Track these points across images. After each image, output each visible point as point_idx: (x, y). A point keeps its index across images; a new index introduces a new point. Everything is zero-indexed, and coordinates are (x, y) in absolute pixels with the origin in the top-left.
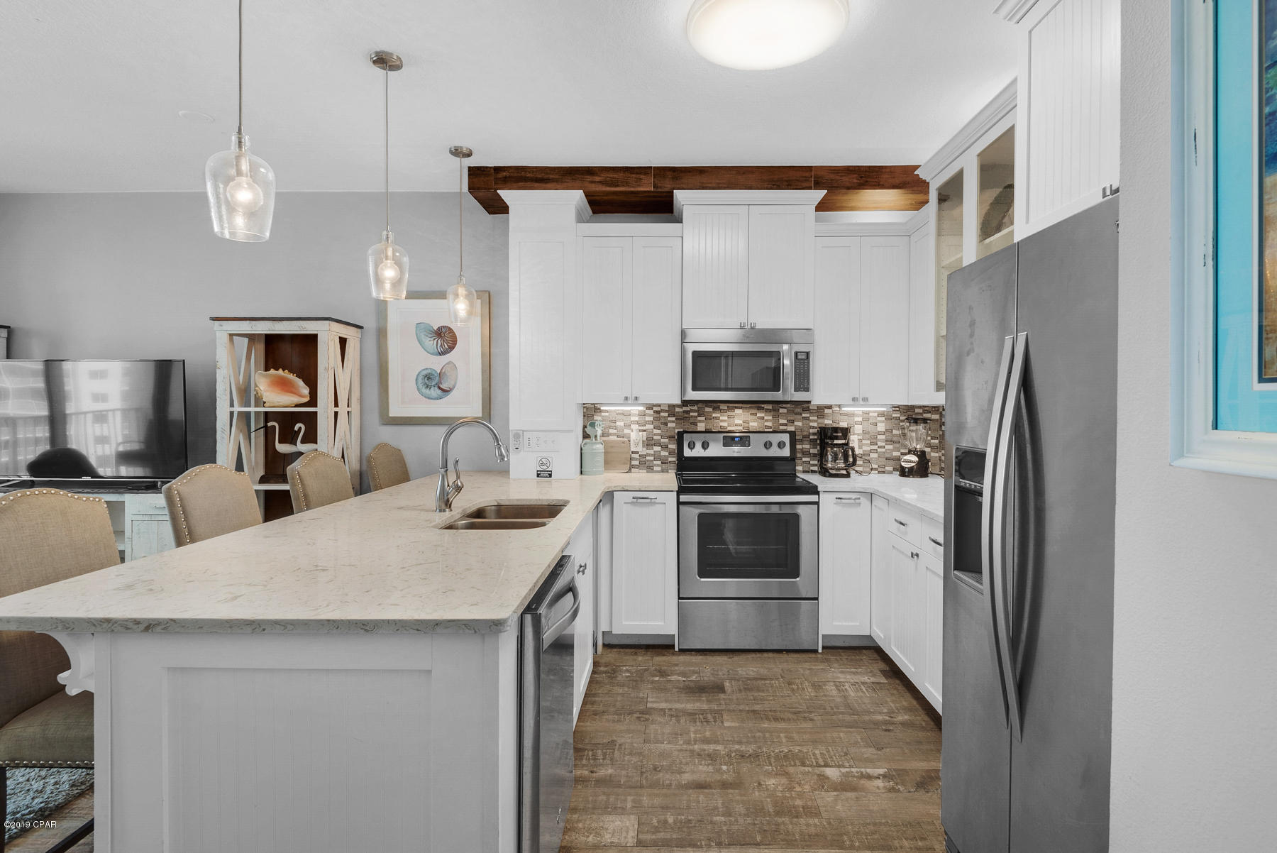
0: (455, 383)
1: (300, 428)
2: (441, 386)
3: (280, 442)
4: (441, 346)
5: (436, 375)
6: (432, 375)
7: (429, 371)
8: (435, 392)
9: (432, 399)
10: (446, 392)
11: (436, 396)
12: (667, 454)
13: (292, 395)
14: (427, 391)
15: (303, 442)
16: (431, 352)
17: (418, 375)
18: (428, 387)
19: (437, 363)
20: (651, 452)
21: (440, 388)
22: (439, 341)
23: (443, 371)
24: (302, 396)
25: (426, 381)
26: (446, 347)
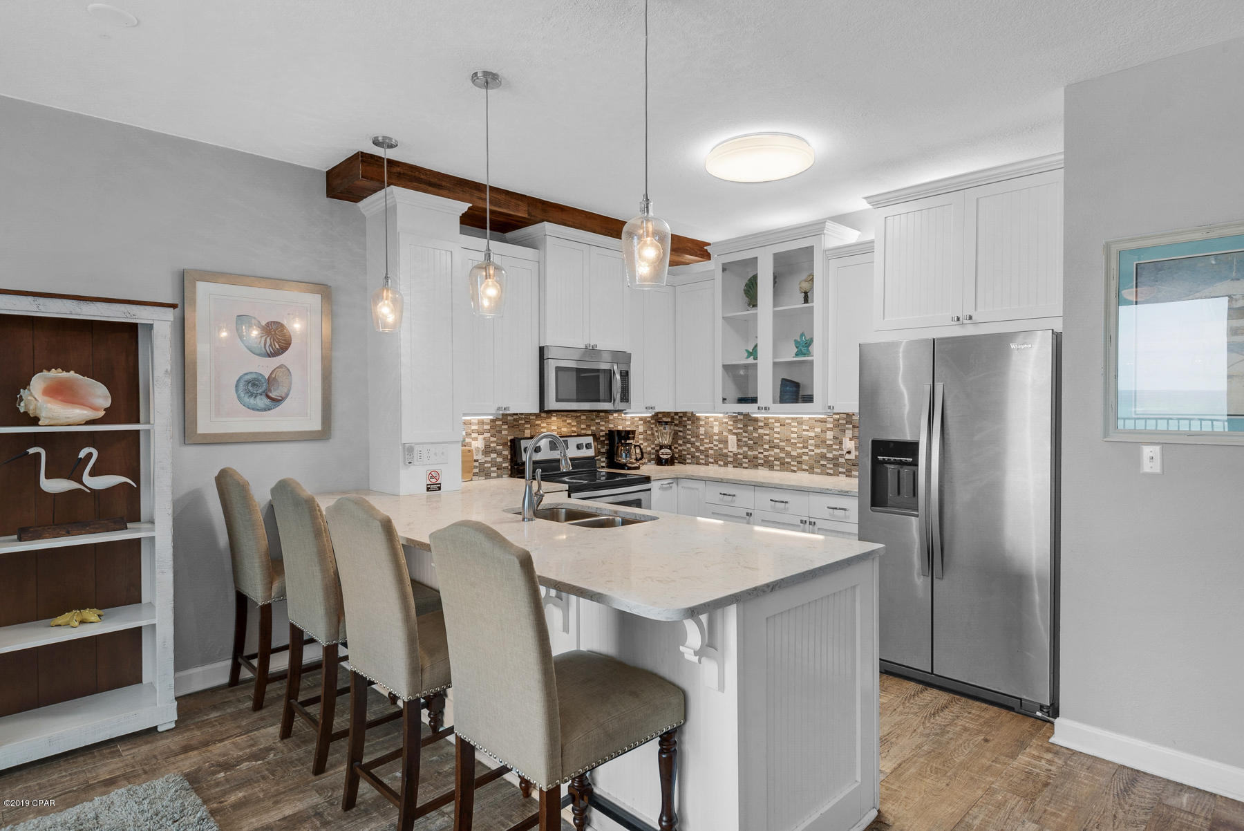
0: (289, 391)
1: (90, 455)
2: (271, 395)
3: (47, 477)
4: (271, 345)
5: (263, 380)
6: (258, 380)
7: (254, 376)
8: (262, 402)
9: (258, 410)
10: (276, 401)
11: (263, 406)
12: (501, 460)
13: (82, 407)
14: (252, 401)
15: (92, 474)
16: (258, 352)
17: (238, 381)
18: (252, 395)
19: (265, 367)
20: (489, 459)
21: (268, 397)
22: (268, 340)
23: (273, 376)
24: (95, 409)
25: (250, 388)
26: (277, 347)
